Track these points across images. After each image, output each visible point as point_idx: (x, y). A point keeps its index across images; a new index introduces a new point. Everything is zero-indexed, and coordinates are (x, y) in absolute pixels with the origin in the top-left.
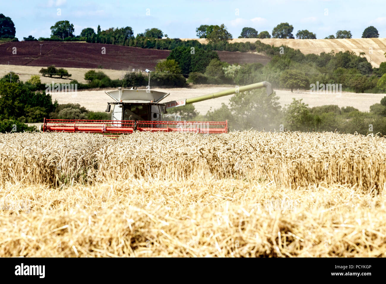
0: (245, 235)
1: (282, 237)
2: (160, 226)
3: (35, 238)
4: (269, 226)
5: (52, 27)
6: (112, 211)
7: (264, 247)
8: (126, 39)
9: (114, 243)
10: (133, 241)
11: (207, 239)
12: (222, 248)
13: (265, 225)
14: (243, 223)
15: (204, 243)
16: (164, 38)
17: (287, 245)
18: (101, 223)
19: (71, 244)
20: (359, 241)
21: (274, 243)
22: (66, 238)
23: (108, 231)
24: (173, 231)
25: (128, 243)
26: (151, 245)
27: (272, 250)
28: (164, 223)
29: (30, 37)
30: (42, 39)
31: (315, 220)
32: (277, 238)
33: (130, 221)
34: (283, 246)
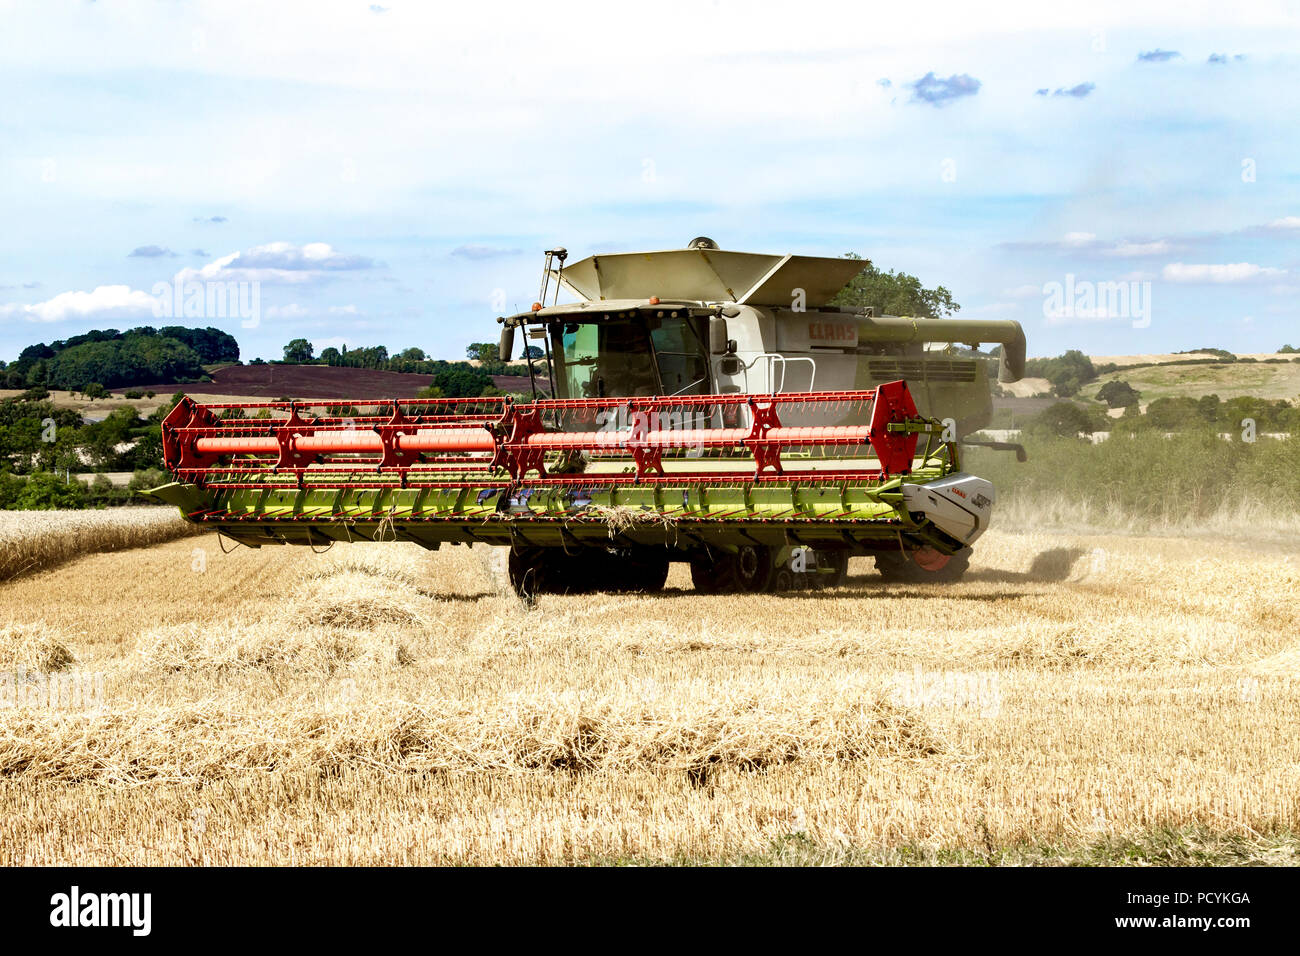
0: (538, 735)
1: (582, 737)
2: (435, 725)
3: (284, 742)
4: (567, 723)
5: (285, 347)
6: (377, 706)
7: (560, 750)
8: (379, 361)
9: (379, 747)
10: (403, 743)
11: (492, 741)
12: (510, 753)
13: (562, 722)
14: (536, 719)
15: (488, 746)
16: (426, 360)
17: (588, 747)
18: (364, 722)
19: (328, 749)
20: (675, 742)
21: (574, 745)
22: (321, 741)
23: (373, 731)
24: (451, 730)
25: (397, 747)
26: (425, 749)
27: (570, 753)
28: (440, 721)
29: (258, 359)
30: (273, 362)
31: (621, 715)
32: (577, 738)
33: (399, 720)
34: (583, 749)
